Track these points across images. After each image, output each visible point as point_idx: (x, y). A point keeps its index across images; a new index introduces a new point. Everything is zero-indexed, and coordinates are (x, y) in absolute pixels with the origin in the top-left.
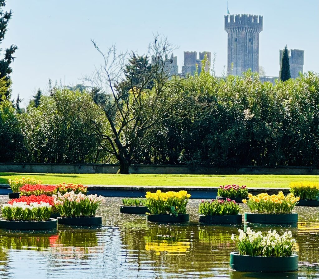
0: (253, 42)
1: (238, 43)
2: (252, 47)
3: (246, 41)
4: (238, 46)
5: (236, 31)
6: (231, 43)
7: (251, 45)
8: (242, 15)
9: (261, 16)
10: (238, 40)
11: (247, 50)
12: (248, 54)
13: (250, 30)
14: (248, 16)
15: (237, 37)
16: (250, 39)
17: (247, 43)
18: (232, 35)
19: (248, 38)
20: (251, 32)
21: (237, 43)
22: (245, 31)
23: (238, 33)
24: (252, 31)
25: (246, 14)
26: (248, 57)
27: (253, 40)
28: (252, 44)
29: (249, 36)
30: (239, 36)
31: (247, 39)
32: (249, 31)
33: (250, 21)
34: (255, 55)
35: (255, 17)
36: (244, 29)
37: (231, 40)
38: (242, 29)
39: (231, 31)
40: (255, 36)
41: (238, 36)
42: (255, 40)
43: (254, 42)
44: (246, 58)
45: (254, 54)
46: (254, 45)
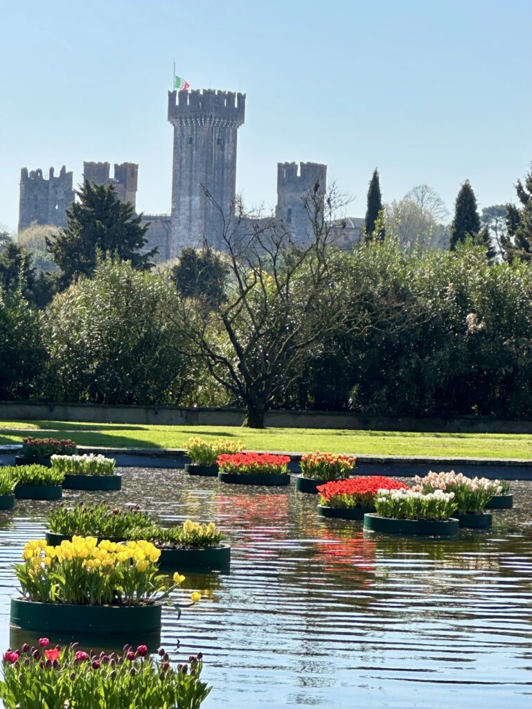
0: (224, 145)
1: (194, 147)
2: (223, 156)
3: (211, 144)
4: (194, 152)
5: (192, 122)
6: (181, 146)
7: (221, 152)
8: (205, 91)
9: (243, 94)
10: (194, 142)
11: (212, 163)
12: (214, 170)
13: (219, 122)
14: (216, 93)
15: (192, 134)
16: (219, 140)
17: (212, 147)
18: (182, 130)
19: (215, 138)
20: (222, 125)
21: (192, 146)
22: (210, 123)
23: (195, 128)
24: (223, 123)
25: (212, 89)
26: (215, 175)
27: (224, 143)
28: (223, 149)
29: (217, 134)
30: (197, 134)
31: (212, 139)
32: (218, 124)
33: (219, 103)
34: (229, 172)
35: (230, 96)
36: (208, 119)
37: (181, 142)
38: (203, 119)
39: (181, 123)
40: (229, 133)
41: (195, 132)
42: (228, 142)
43: (226, 145)
44: (209, 177)
45: (225, 171)
46: (226, 151)
